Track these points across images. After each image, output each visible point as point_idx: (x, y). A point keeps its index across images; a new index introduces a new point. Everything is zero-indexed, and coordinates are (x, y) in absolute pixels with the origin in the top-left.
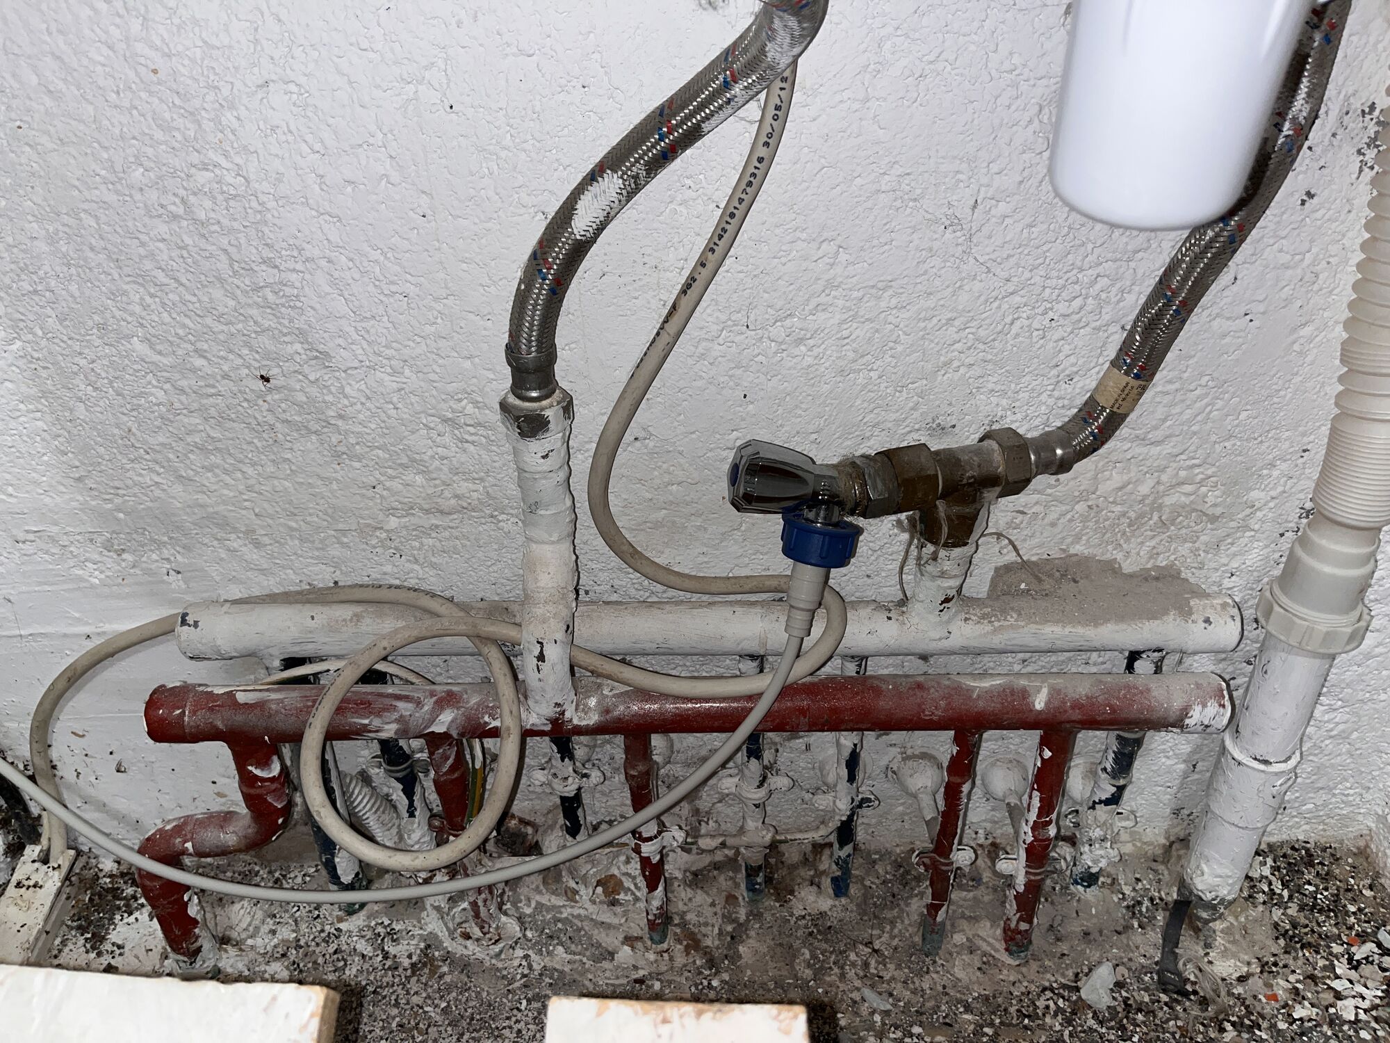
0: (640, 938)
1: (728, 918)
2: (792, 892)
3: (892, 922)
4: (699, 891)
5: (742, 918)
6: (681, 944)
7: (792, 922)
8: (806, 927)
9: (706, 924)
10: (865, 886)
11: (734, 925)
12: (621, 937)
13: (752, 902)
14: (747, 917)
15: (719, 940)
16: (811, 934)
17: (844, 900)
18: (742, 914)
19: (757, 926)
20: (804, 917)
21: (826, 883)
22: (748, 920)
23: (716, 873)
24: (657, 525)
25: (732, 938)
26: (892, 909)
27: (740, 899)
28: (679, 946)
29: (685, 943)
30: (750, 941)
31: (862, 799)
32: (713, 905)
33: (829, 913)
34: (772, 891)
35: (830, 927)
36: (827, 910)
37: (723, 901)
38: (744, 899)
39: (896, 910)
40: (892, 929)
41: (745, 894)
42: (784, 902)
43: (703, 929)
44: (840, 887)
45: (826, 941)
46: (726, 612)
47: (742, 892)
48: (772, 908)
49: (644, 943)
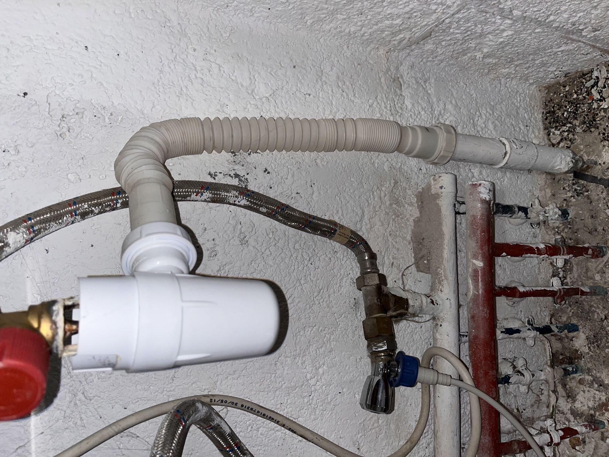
0: (602, 433)
1: (591, 385)
2: (577, 351)
3: (591, 306)
4: (577, 397)
5: (590, 378)
6: (605, 413)
7: (592, 354)
8: (594, 347)
9: (594, 397)
10: (572, 316)
11: (595, 383)
12: (602, 442)
13: (582, 371)
14: (590, 375)
15: (602, 392)
16: (598, 346)
17: (580, 327)
18: (589, 378)
19: (594, 371)
20: (589, 348)
21: (571, 334)
22: (592, 376)
23: (567, 386)
24: (397, 428)
25: (601, 385)
26: (584, 304)
27: (581, 377)
28: (606, 414)
29: (604, 411)
30: (602, 377)
31: (528, 324)
32: (584, 391)
33: (587, 335)
34: (576, 361)
35: (594, 336)
36: (585, 335)
37: (581, 386)
38: (581, 375)
39: (584, 303)
40: (594, 307)
41: (578, 374)
42: (580, 357)
43: (597, 399)
44: (574, 328)
45: (601, 339)
46: (439, 401)
47: (578, 376)
48: (585, 362)
49: (604, 432)
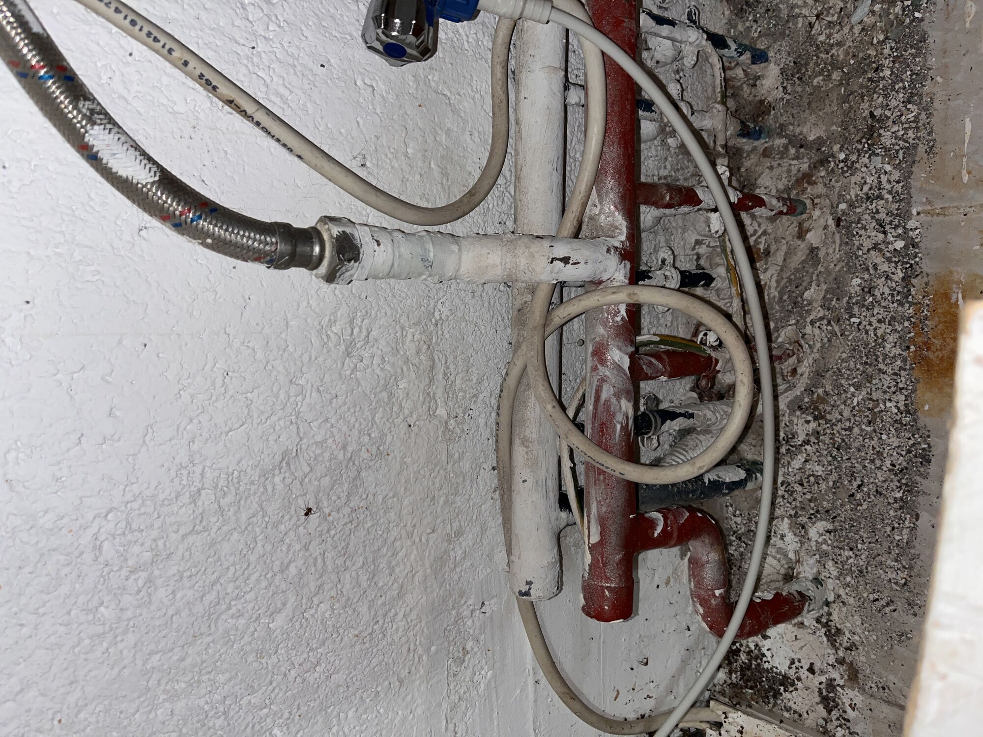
0: (800, 225)
1: (783, 154)
2: (762, 102)
3: (792, 8)
4: (759, 181)
5: (784, 141)
6: (806, 188)
7: (789, 97)
8: (794, 84)
9: (789, 171)
10: (759, 37)
11: (790, 147)
12: (799, 242)
13: (769, 136)
14: (783, 137)
15: (803, 157)
16: (800, 79)
17: (771, 54)
18: (779, 142)
19: (791, 127)
20: (784, 88)
21: (756, 69)
22: (786, 137)
23: (743, 170)
24: (445, 174)
25: (801, 147)
26: (780, 10)
27: (766, 145)
28: (809, 190)
29: (806, 185)
30: (805, 131)
31: (688, 19)
32: (771, 168)
33: (782, 66)
34: (760, 119)
35: (795, 63)
36: (779, 68)
37: (767, 159)
38: (766, 142)
41: (763, 141)
42: (770, 107)
43: (794, 171)
44: (760, 57)
45: (807, 64)
47: (761, 144)
48: (776, 117)
49: (804, 221)
